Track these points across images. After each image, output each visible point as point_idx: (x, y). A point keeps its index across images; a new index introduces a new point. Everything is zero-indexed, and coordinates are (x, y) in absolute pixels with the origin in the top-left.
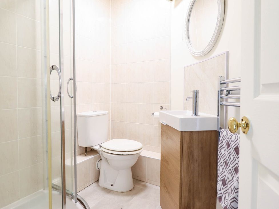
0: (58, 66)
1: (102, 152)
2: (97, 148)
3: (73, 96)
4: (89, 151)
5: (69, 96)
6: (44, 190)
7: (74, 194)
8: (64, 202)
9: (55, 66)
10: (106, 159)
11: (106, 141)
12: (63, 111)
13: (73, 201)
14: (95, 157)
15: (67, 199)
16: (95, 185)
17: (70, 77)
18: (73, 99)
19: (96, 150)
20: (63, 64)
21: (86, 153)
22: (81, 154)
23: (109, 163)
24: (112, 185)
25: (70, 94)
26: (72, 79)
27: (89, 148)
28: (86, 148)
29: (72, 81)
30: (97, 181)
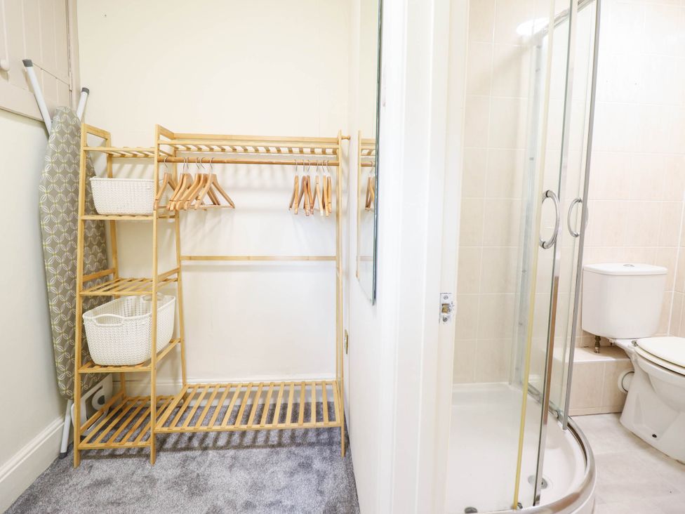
0: (555, 191)
1: (638, 356)
2: (625, 344)
3: (579, 233)
4: (605, 347)
5: (572, 233)
6: (510, 384)
7: (562, 414)
8: (544, 421)
9: (551, 192)
10: (647, 376)
11: (653, 335)
12: (557, 258)
13: (560, 425)
14: (616, 362)
15: (550, 418)
16: (610, 418)
17: (575, 197)
18: (579, 238)
19: (623, 350)
20: (566, 167)
21: (596, 348)
22: (586, 347)
23: (653, 385)
24: (654, 436)
25: (573, 230)
26: (580, 201)
27: (606, 340)
28: (598, 338)
29: (580, 204)
30: (618, 413)
